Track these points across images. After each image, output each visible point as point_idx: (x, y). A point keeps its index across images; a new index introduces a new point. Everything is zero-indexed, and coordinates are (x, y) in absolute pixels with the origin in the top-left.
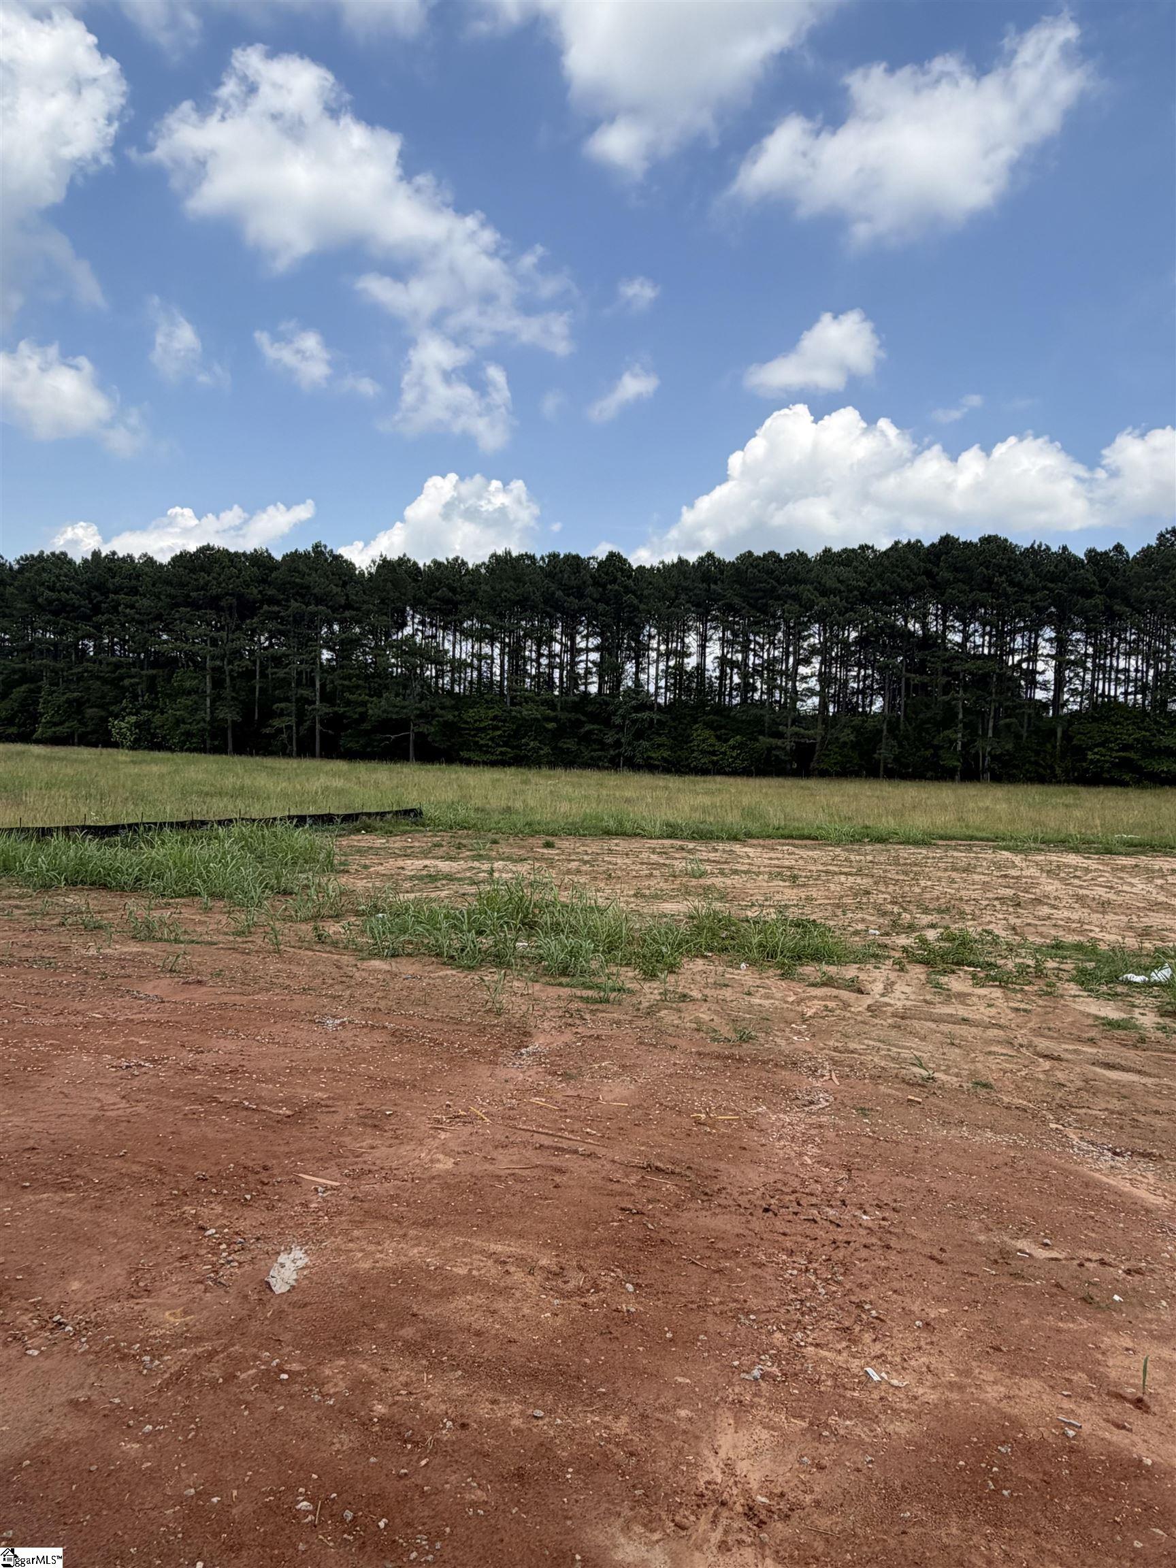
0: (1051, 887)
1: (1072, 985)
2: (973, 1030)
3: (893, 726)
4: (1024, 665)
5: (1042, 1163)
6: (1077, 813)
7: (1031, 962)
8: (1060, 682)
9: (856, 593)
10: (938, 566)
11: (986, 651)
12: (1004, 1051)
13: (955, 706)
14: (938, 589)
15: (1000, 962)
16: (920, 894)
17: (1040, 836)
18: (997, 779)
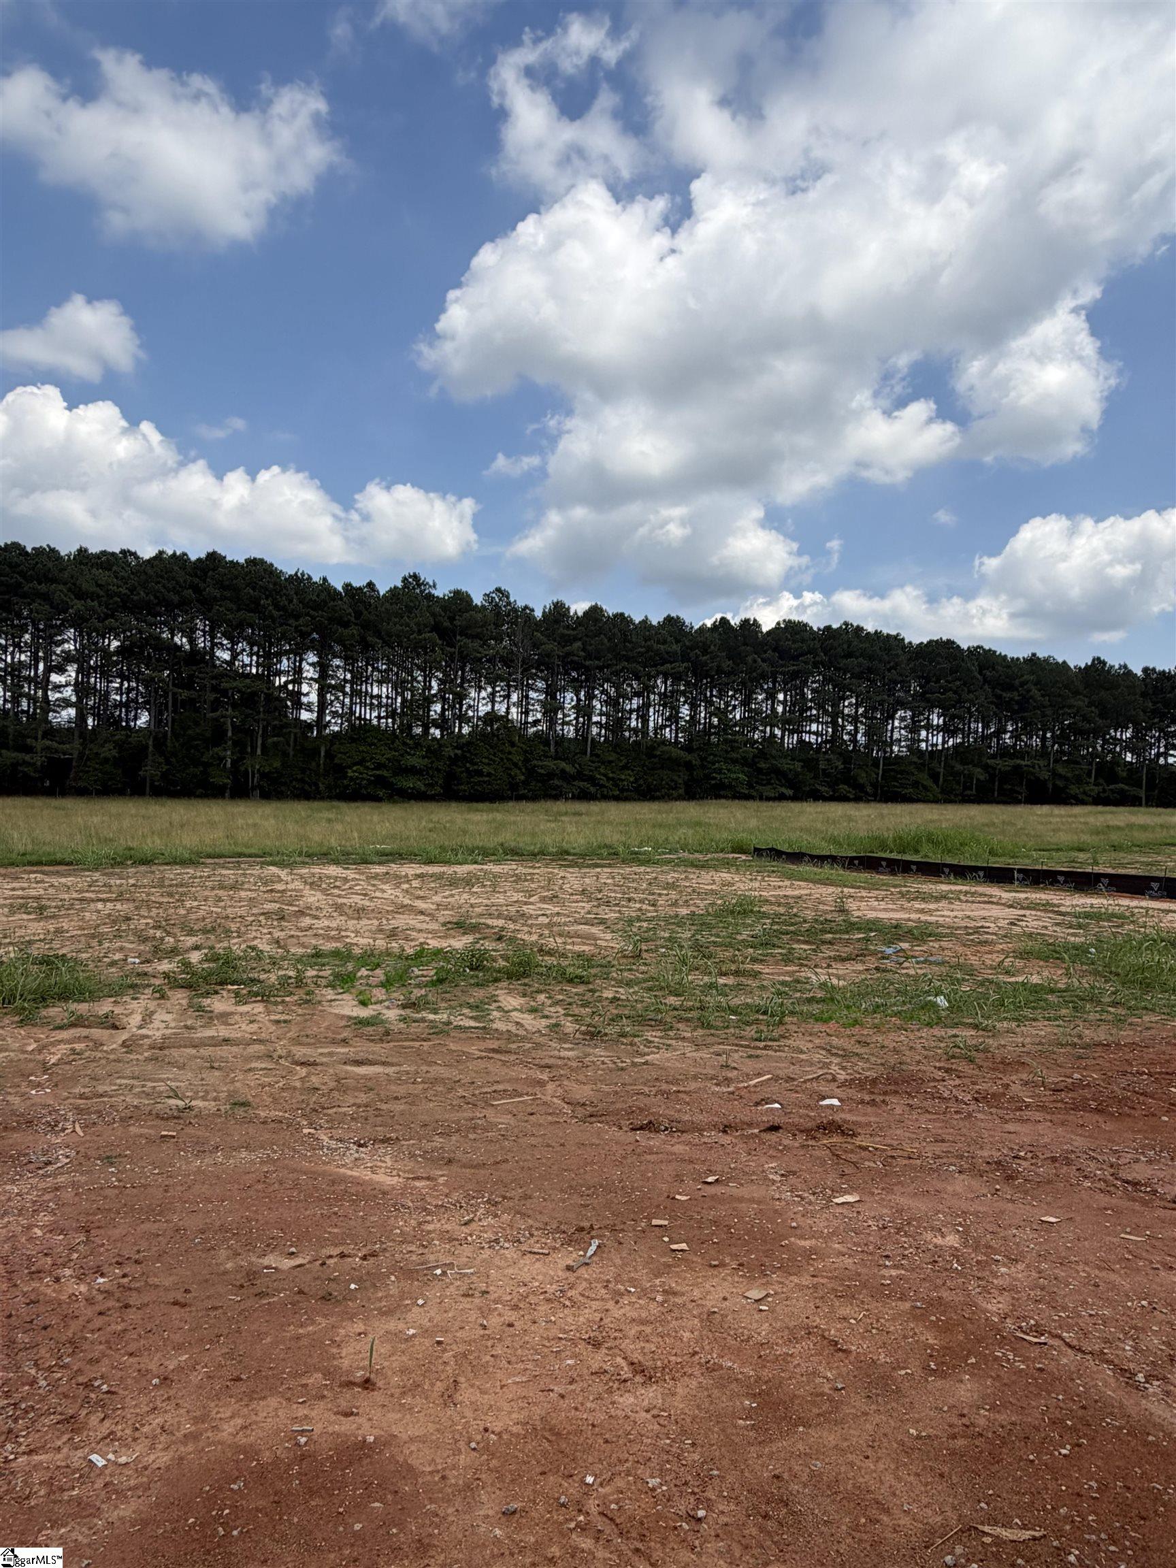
0: (313, 898)
1: (330, 990)
2: (235, 1049)
3: (160, 742)
4: (290, 687)
5: (294, 1171)
6: (339, 827)
7: (292, 973)
8: (322, 705)
9: (116, 599)
10: (205, 582)
11: (254, 671)
12: (263, 1066)
13: (225, 723)
14: (206, 606)
15: (263, 976)
16: (185, 916)
17: (305, 850)
18: (266, 796)
